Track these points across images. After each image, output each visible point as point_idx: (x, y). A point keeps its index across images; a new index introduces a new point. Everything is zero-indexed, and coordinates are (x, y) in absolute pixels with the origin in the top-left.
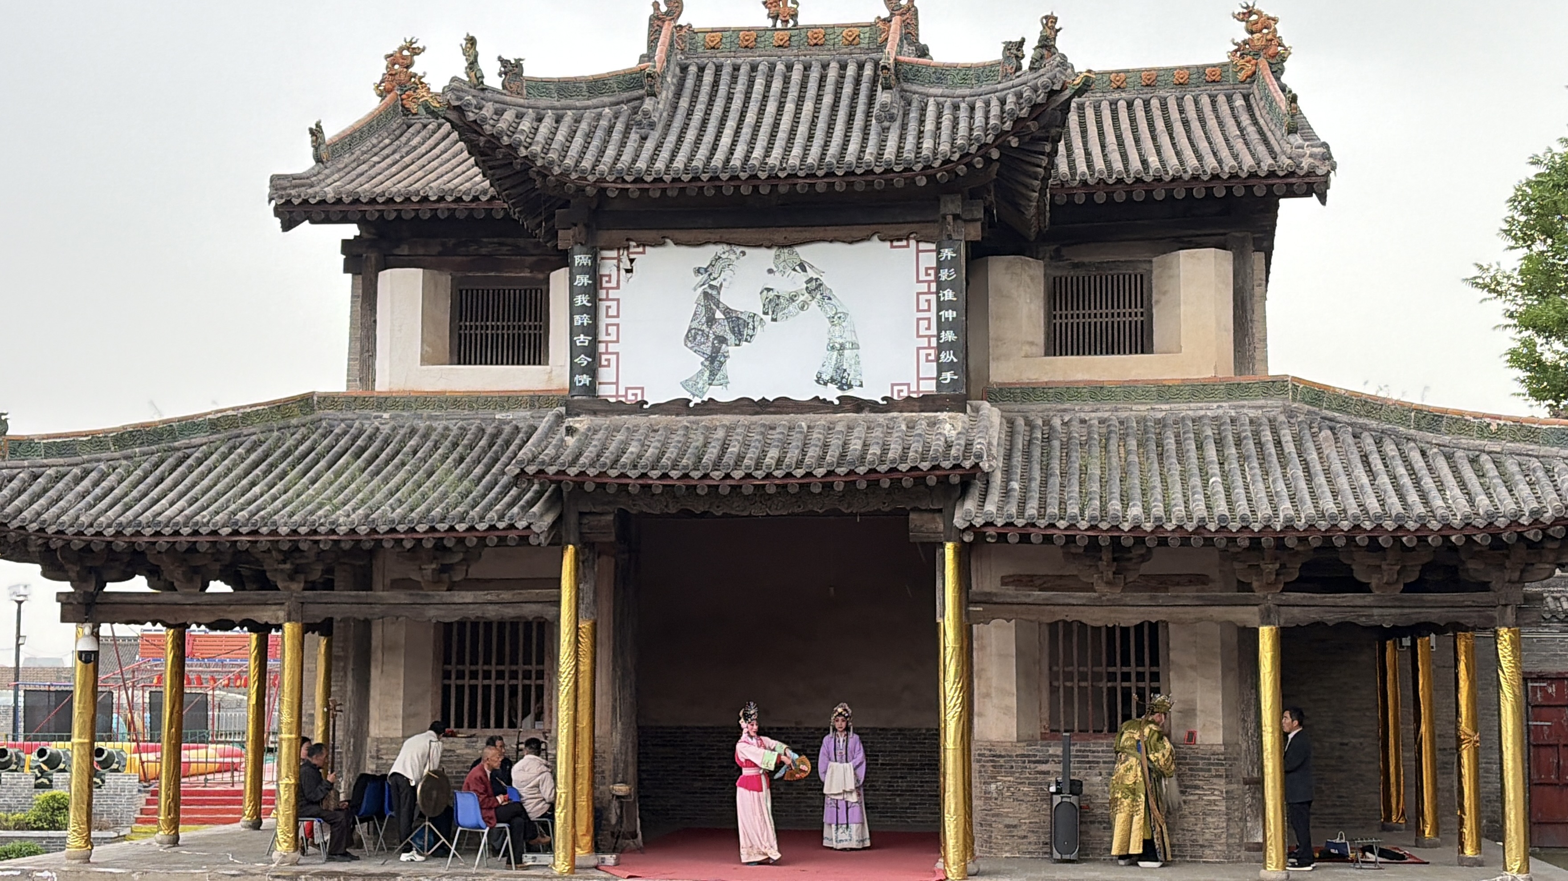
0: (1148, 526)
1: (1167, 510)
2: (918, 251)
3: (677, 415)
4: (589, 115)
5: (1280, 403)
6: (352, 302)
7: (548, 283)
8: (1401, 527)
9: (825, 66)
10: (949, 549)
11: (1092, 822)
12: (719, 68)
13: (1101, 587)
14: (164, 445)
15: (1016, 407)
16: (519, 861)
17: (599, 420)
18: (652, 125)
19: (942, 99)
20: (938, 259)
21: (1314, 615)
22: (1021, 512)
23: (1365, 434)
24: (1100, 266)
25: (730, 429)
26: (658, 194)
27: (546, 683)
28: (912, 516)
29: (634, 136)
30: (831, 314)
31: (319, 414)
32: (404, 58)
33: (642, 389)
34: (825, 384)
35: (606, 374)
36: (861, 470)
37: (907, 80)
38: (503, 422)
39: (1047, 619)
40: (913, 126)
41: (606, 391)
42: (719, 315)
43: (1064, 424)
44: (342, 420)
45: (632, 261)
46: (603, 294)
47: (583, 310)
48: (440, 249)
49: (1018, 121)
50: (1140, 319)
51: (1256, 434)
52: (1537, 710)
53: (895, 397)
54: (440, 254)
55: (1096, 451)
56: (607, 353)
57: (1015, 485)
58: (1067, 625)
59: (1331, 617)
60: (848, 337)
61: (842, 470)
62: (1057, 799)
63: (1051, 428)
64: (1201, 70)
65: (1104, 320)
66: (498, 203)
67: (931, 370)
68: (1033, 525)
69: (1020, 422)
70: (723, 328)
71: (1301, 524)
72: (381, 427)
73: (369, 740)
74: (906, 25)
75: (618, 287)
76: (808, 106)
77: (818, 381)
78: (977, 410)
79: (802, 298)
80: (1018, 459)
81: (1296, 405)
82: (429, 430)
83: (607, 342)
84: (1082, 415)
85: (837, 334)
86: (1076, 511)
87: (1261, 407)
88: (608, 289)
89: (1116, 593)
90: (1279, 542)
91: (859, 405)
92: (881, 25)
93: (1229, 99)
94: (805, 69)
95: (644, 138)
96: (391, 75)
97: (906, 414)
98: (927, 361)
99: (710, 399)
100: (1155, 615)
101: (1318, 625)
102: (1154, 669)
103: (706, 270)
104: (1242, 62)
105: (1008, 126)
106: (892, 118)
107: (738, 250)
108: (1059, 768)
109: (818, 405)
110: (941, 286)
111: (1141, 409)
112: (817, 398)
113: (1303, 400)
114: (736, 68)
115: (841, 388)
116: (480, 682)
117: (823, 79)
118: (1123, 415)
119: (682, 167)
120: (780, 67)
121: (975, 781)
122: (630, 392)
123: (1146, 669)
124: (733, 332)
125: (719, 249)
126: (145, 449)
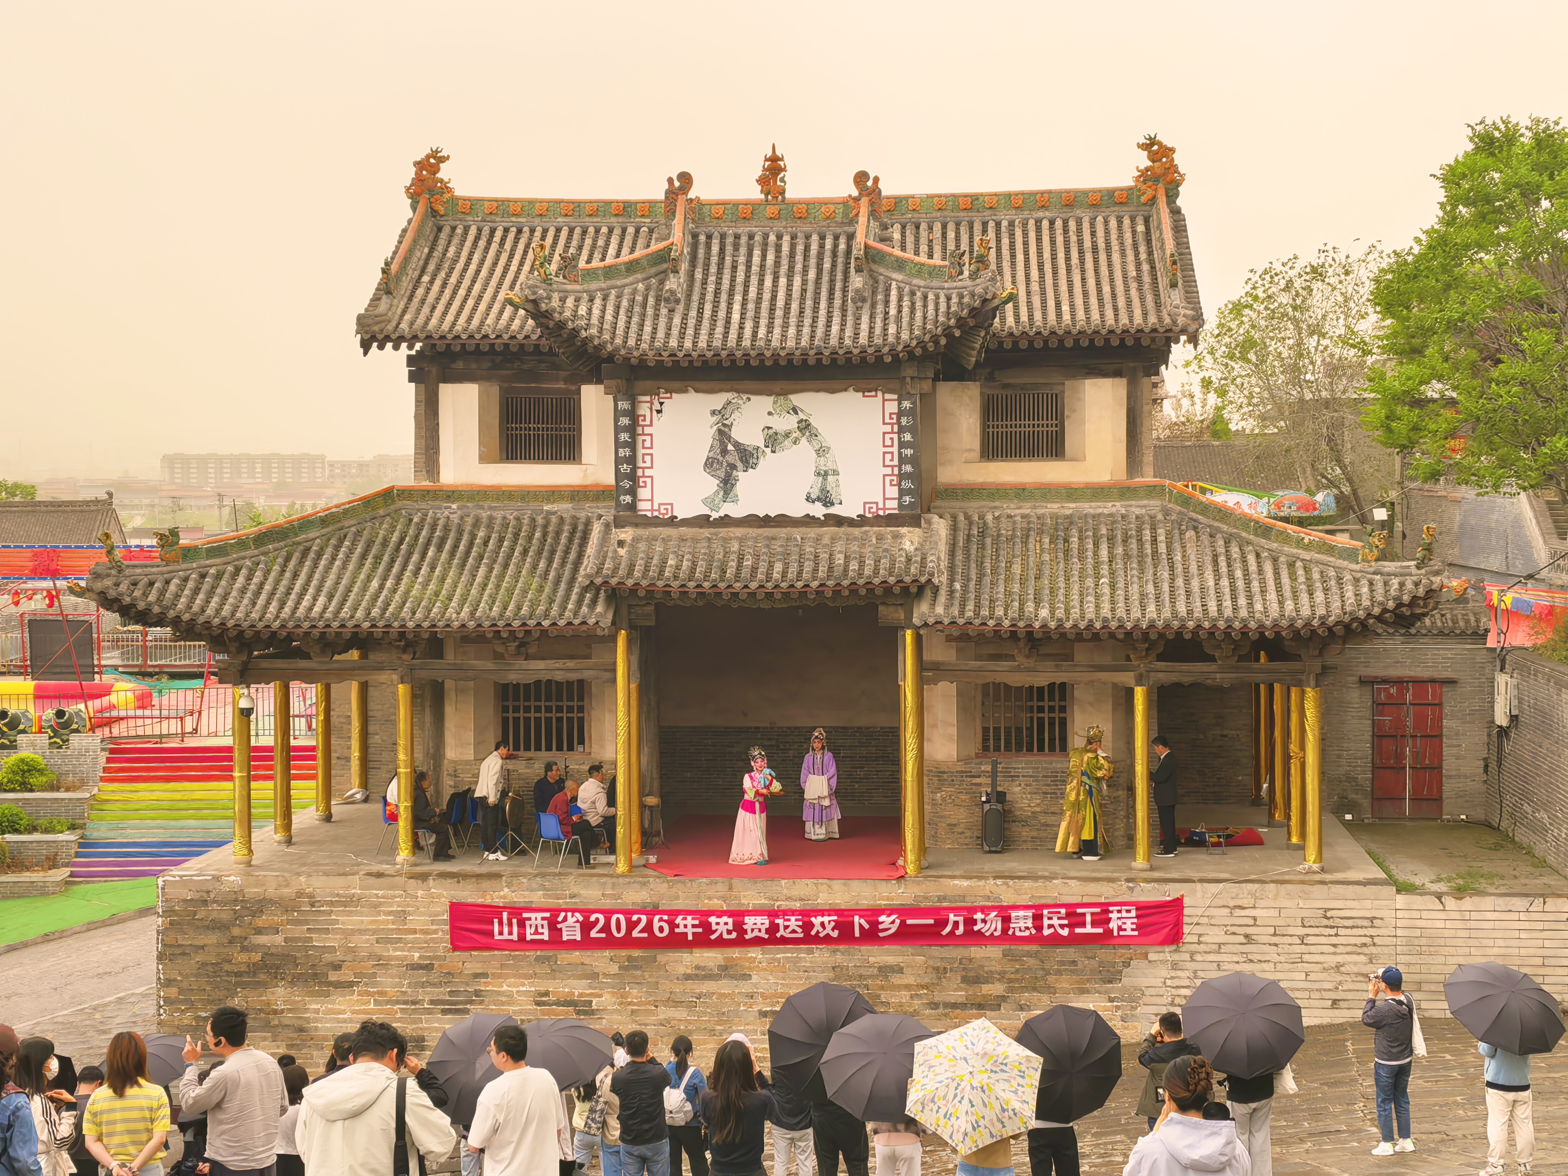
0: (1053, 625)
1: (1067, 611)
2: (884, 400)
3: (701, 527)
4: (627, 291)
5: (1159, 503)
6: (416, 406)
7: (579, 394)
8: (1230, 627)
9: (808, 237)
10: (909, 634)
11: (1014, 821)
12: (723, 237)
13: (1021, 659)
14: (289, 541)
15: (958, 504)
16: (588, 862)
17: (640, 531)
18: (677, 301)
19: (902, 285)
20: (899, 408)
21: (1174, 678)
22: (962, 612)
23: (1219, 535)
24: (1023, 387)
25: (741, 540)
26: (686, 365)
27: (586, 715)
28: (881, 608)
29: (664, 311)
30: (817, 447)
31: (399, 504)
32: (431, 165)
33: (672, 505)
34: (813, 502)
35: (643, 493)
36: (845, 583)
37: (874, 261)
38: (549, 513)
39: (981, 681)
40: (880, 308)
41: (643, 507)
42: (730, 447)
43: (995, 518)
44: (418, 510)
45: (661, 404)
46: (639, 430)
47: (626, 444)
48: (489, 364)
49: (960, 319)
50: (1054, 429)
51: (1139, 530)
52: (1380, 707)
53: (868, 515)
54: (490, 369)
55: (1018, 547)
56: (644, 476)
57: (957, 586)
58: (997, 686)
59: (1186, 680)
60: (830, 466)
61: (831, 583)
62: (987, 807)
63: (985, 523)
64: (1111, 192)
65: (1027, 429)
66: (543, 341)
67: (893, 492)
68: (971, 623)
69: (961, 517)
70: (733, 457)
71: (1160, 624)
72: (451, 516)
73: (446, 761)
74: (872, 203)
75: (651, 425)
76: (797, 281)
77: (807, 500)
78: (929, 522)
79: (794, 435)
80: (960, 556)
81: (1171, 505)
82: (491, 519)
83: (643, 468)
84: (1009, 511)
85: (822, 463)
86: (1001, 613)
87: (1145, 506)
88: (643, 426)
89: (1030, 663)
90: (1145, 634)
91: (839, 521)
92: (851, 203)
93: (1133, 220)
94: (792, 238)
95: (671, 311)
96: (418, 180)
97: (876, 529)
98: (891, 485)
99: (726, 516)
100: (1059, 678)
101: (1178, 685)
102: (1062, 703)
103: (720, 412)
104: (1144, 187)
105: (952, 322)
106: (864, 300)
107: (745, 397)
108: (989, 781)
109: (809, 521)
110: (901, 430)
111: (1054, 507)
112: (808, 515)
113: (1176, 502)
114: (737, 237)
115: (825, 505)
116: (532, 715)
117: (807, 248)
118: (1040, 511)
119: (705, 345)
120: (772, 238)
121: (926, 793)
122: (662, 507)
123: (1056, 704)
124: (741, 460)
125: (729, 396)
126: (276, 545)
